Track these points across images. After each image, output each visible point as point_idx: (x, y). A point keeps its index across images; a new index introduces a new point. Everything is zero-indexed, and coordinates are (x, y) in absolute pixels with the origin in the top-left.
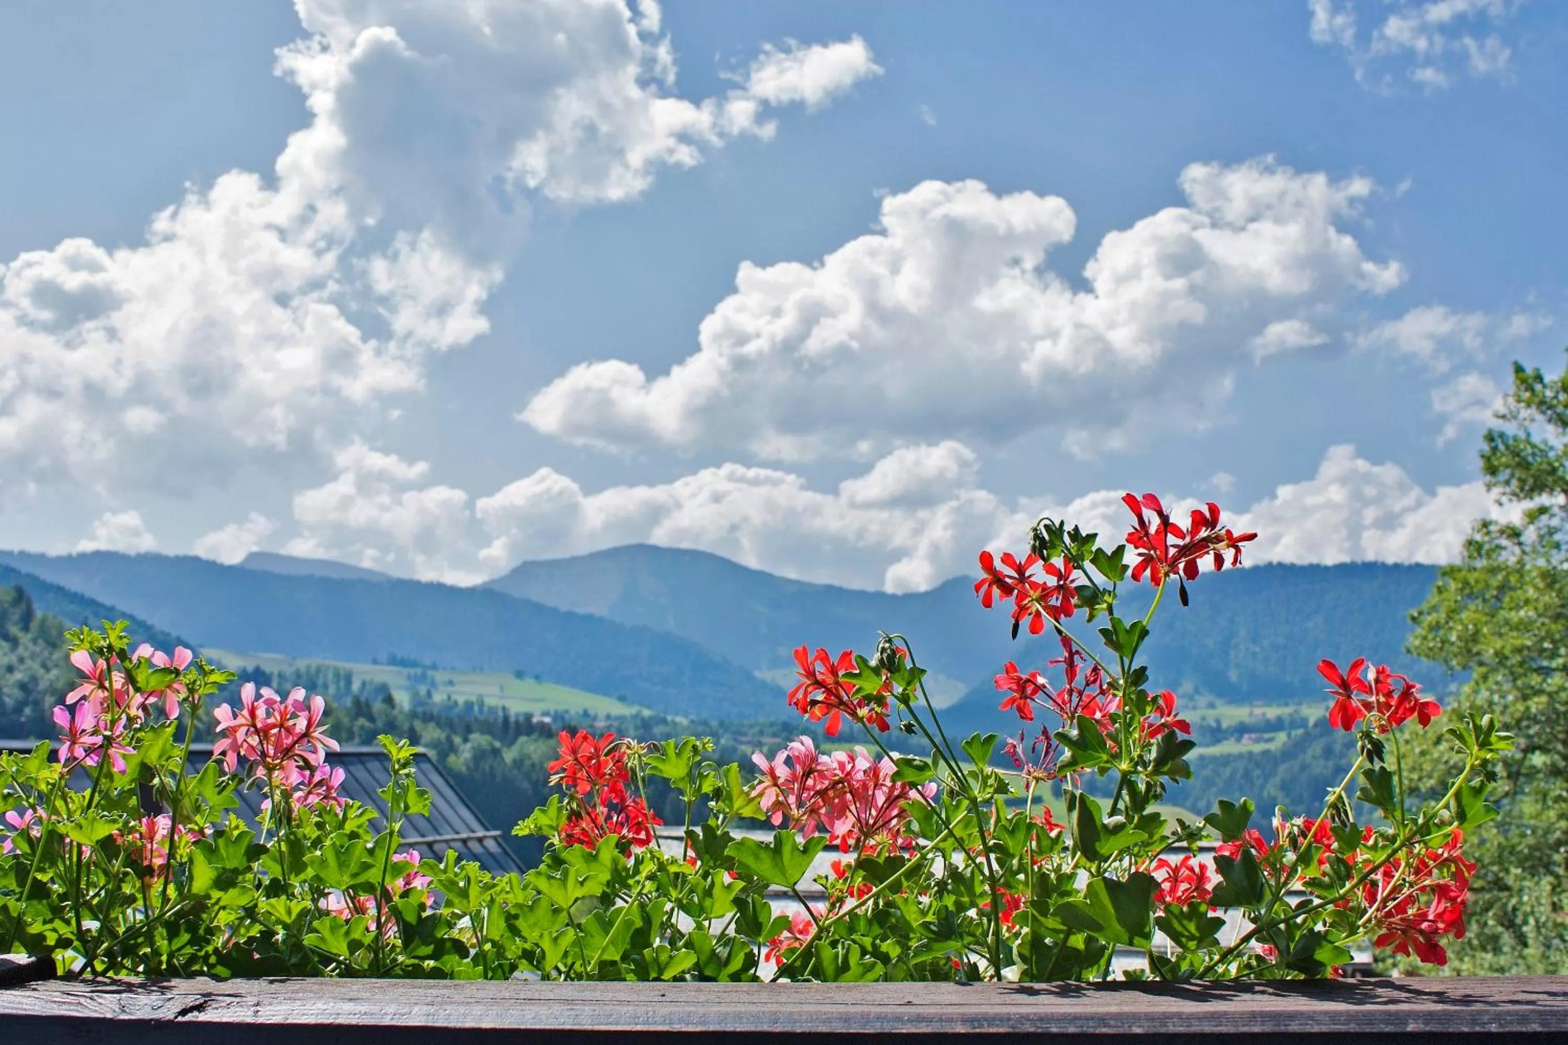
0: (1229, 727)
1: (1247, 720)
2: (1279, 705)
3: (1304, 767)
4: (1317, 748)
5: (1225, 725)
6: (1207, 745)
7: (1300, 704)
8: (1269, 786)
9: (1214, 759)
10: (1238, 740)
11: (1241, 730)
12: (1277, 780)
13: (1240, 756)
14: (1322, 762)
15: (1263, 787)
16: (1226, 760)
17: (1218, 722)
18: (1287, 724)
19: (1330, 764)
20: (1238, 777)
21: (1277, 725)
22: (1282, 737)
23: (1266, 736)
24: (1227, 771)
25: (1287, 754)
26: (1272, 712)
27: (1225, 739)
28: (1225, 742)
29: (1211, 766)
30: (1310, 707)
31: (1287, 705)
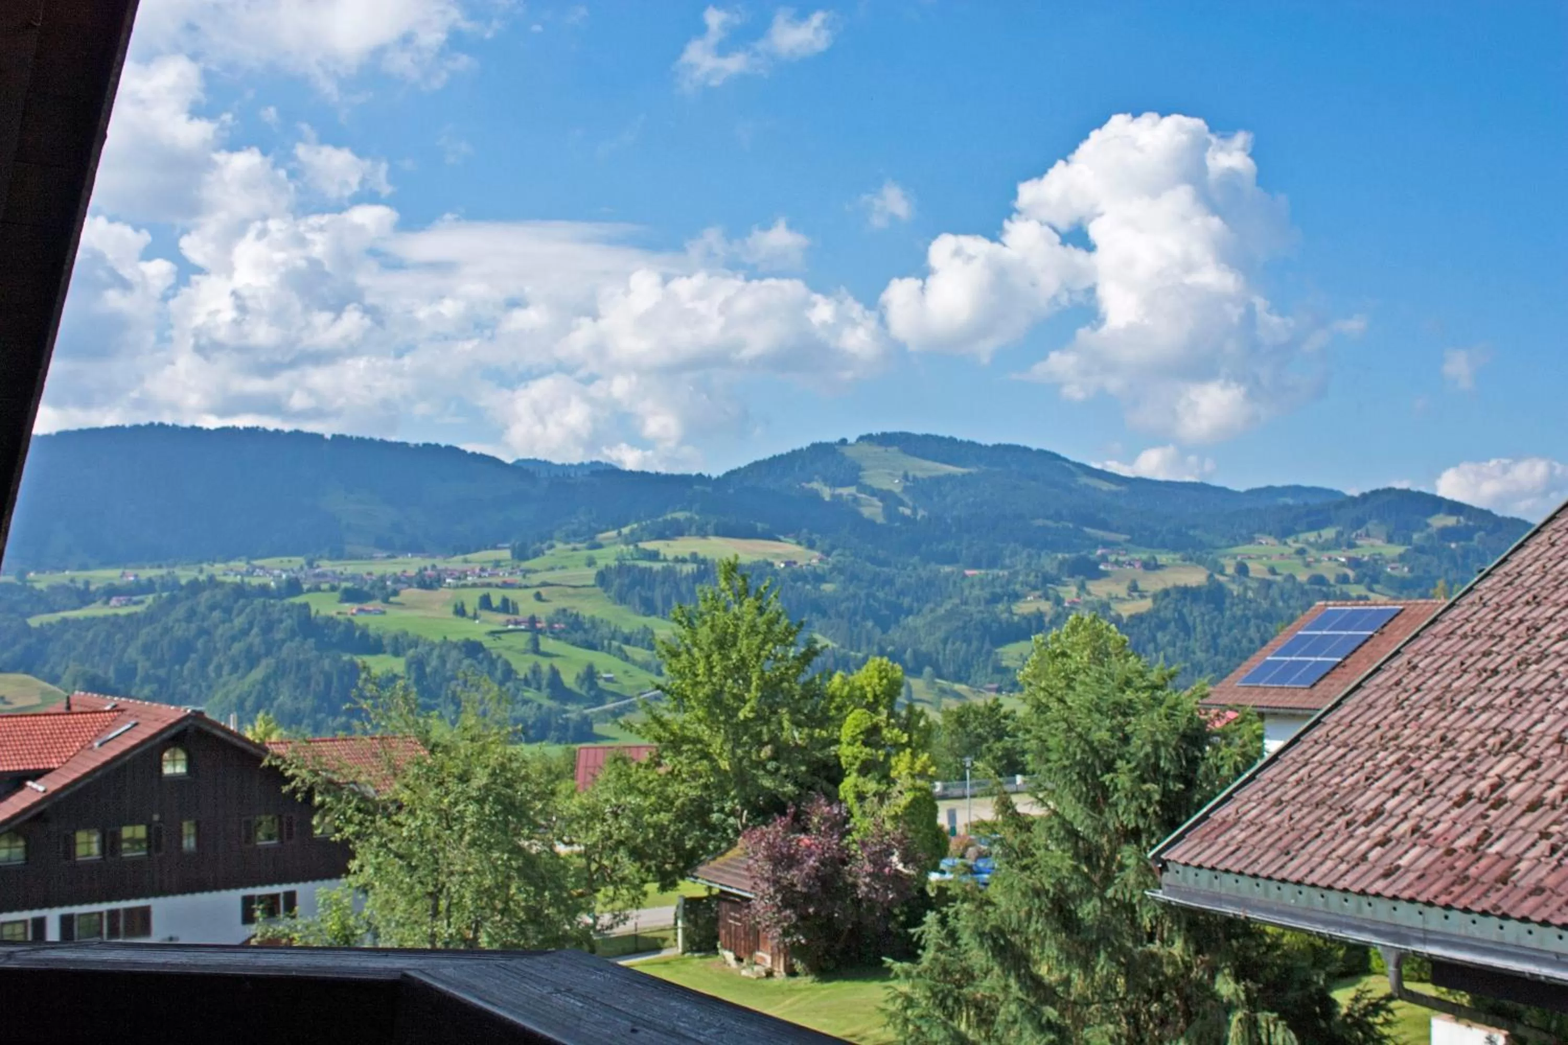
0: (98, 589)
1: (117, 582)
2: (151, 567)
3: (167, 630)
4: (180, 611)
5: (93, 588)
6: (75, 608)
7: (174, 565)
8: (130, 650)
9: (76, 621)
10: (107, 603)
11: (111, 592)
12: (139, 642)
13: (105, 619)
14: (184, 625)
15: (124, 650)
16: (92, 622)
17: (87, 583)
18: (157, 586)
19: (193, 626)
20: (99, 640)
21: (148, 587)
22: (150, 599)
23: (135, 598)
24: (90, 635)
25: (150, 618)
26: (147, 573)
27: (94, 602)
28: (93, 605)
29: (72, 630)
30: (183, 569)
31: (160, 567)
